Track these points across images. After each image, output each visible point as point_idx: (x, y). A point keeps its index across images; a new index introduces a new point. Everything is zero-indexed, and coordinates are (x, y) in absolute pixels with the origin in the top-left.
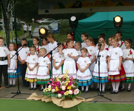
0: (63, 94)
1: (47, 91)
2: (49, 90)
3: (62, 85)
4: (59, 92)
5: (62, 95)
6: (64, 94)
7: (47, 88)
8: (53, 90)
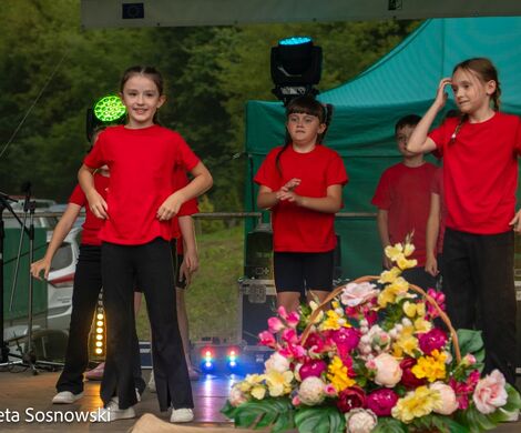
0: (383, 413)
1: (259, 394)
2: (277, 389)
3: (368, 349)
4: (354, 398)
5: (379, 416)
6: (390, 416)
7: (262, 377)
8: (313, 388)
